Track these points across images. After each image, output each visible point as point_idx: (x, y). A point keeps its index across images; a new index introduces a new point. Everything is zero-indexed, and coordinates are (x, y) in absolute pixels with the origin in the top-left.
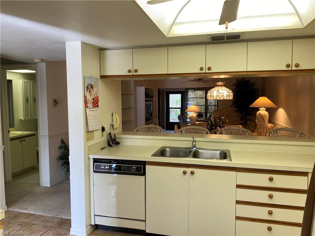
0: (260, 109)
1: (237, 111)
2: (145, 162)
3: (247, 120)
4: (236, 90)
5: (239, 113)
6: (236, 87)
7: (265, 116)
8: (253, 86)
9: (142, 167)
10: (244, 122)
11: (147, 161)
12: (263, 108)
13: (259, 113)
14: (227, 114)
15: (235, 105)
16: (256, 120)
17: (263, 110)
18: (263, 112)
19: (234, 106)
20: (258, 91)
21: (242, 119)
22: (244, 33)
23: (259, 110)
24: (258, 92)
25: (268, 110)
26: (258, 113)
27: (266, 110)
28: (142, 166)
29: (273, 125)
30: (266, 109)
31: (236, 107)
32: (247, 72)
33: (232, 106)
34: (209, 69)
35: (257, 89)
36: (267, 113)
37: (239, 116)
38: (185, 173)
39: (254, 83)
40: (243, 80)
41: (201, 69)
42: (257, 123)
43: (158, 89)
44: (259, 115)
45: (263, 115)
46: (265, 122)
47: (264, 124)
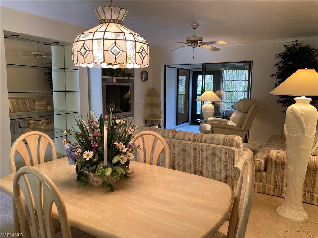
1: (282, 101)
4: (281, 64)
7: (307, 116)
13: (293, 110)
17: (303, 102)
18: (302, 106)
26: (290, 108)
36: (312, 109)
37: (284, 111)
40: (296, 46)
42: (286, 133)
43: (165, 66)
44: (291, 113)
45: (300, 114)
46: (304, 133)
47: (301, 136)
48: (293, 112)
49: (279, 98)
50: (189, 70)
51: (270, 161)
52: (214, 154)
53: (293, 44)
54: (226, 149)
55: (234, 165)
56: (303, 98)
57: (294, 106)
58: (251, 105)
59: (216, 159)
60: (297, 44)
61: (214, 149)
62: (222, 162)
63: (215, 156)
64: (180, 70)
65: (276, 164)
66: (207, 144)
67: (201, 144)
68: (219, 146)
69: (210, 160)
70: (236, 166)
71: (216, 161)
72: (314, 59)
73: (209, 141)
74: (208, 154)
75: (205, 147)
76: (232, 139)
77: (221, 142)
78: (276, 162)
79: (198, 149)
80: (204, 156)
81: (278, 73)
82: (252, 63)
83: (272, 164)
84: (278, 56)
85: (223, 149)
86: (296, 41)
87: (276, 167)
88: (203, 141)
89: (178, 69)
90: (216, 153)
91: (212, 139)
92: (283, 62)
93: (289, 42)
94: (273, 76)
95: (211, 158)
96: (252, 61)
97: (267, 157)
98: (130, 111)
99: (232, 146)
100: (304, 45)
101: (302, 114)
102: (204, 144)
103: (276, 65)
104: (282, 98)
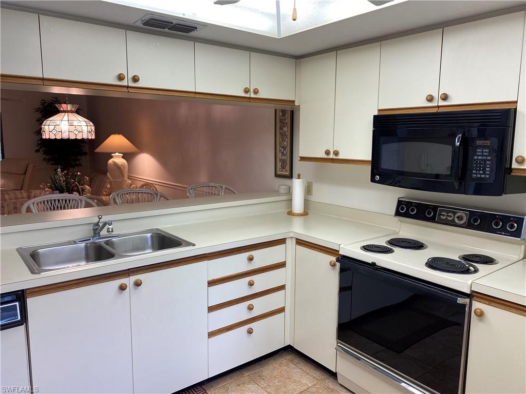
0: (112, 155)
1: (49, 160)
2: (23, 291)
9: (16, 305)
11: (28, 289)
12: (117, 154)
13: (114, 162)
16: (108, 174)
17: (118, 156)
18: (118, 159)
19: (41, 151)
22: (205, 25)
23: (112, 157)
25: (125, 156)
26: (110, 161)
27: (122, 157)
28: (17, 303)
30: (122, 155)
31: (45, 153)
32: (196, 93)
33: (37, 151)
34: (135, 79)
38: (122, 288)
41: (121, 78)
42: (111, 179)
44: (112, 164)
45: (120, 165)
46: (124, 177)
47: (123, 180)
48: (115, 164)
49: (45, 156)
57: (113, 159)
58: (28, 165)
60: (57, 101)
104: (47, 157)
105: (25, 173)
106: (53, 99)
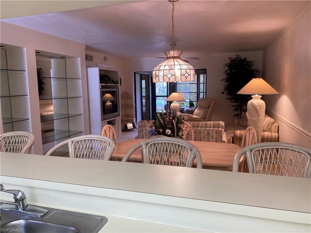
0: (252, 96)
1: (230, 99)
3: (243, 110)
4: (228, 71)
5: (233, 102)
6: (228, 68)
7: (260, 106)
8: (250, 66)
10: (238, 112)
13: (251, 103)
14: (215, 103)
15: (227, 91)
17: (257, 98)
18: (257, 101)
19: (225, 93)
20: (257, 72)
21: (236, 110)
23: (252, 98)
24: (257, 74)
25: (264, 97)
26: (249, 102)
27: (261, 99)
29: (272, 120)
30: (261, 96)
31: (228, 94)
33: (223, 93)
35: (257, 70)
36: (262, 102)
37: (232, 106)
39: (251, 62)
40: (238, 58)
42: (248, 118)
43: (135, 73)
44: (251, 105)
45: (257, 106)
46: (259, 117)
47: (258, 119)
48: (252, 105)
49: (228, 96)
50: (148, 75)
51: (236, 138)
52: (208, 134)
53: (235, 57)
54: (216, 130)
55: (222, 139)
56: (257, 95)
57: (252, 101)
58: (211, 102)
59: (210, 136)
60: (238, 57)
61: (208, 130)
62: (214, 138)
63: (209, 135)
64: (142, 76)
65: (240, 139)
66: (203, 128)
67: (199, 128)
68: (211, 128)
69: (206, 138)
70: (223, 140)
71: (210, 138)
72: (250, 68)
73: (204, 126)
74: (205, 134)
75: (202, 130)
76: (219, 123)
77: (212, 126)
78: (240, 138)
79: (198, 132)
80: (202, 136)
81: (227, 78)
82: (205, 70)
83: (237, 140)
84: (225, 65)
85: (214, 130)
86: (238, 55)
87: (240, 141)
88: (200, 126)
89: (141, 75)
90: (210, 133)
91: (206, 124)
92: (229, 70)
93: (233, 55)
94: (223, 80)
95: (206, 136)
96: (206, 69)
97: (234, 135)
98: (117, 112)
99: (219, 128)
100: (243, 58)
101: (257, 105)
102: (201, 128)
103: (225, 72)
104: (230, 97)
105: (209, 108)
106: (236, 56)
